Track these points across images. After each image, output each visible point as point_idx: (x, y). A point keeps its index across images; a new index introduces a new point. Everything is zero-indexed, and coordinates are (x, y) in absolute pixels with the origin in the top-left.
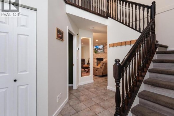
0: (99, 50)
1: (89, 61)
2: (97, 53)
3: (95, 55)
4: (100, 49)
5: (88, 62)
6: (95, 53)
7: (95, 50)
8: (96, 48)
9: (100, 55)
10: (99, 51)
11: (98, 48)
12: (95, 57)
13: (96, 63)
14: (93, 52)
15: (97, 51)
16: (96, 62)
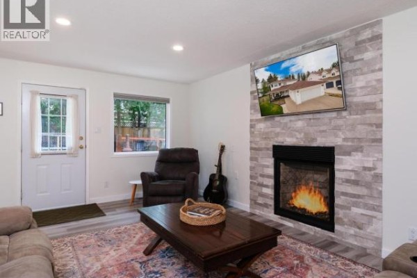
0: (295, 87)
1: (219, 166)
2: (280, 113)
3: (262, 126)
4: (304, 81)
5: (215, 171)
6: (265, 112)
7: (266, 90)
8: (272, 79)
9: (300, 124)
10: (298, 97)
11: (288, 78)
12: (266, 136)
13: (271, 182)
14: (252, 107)
15: (280, 97)
16: (271, 171)
